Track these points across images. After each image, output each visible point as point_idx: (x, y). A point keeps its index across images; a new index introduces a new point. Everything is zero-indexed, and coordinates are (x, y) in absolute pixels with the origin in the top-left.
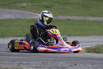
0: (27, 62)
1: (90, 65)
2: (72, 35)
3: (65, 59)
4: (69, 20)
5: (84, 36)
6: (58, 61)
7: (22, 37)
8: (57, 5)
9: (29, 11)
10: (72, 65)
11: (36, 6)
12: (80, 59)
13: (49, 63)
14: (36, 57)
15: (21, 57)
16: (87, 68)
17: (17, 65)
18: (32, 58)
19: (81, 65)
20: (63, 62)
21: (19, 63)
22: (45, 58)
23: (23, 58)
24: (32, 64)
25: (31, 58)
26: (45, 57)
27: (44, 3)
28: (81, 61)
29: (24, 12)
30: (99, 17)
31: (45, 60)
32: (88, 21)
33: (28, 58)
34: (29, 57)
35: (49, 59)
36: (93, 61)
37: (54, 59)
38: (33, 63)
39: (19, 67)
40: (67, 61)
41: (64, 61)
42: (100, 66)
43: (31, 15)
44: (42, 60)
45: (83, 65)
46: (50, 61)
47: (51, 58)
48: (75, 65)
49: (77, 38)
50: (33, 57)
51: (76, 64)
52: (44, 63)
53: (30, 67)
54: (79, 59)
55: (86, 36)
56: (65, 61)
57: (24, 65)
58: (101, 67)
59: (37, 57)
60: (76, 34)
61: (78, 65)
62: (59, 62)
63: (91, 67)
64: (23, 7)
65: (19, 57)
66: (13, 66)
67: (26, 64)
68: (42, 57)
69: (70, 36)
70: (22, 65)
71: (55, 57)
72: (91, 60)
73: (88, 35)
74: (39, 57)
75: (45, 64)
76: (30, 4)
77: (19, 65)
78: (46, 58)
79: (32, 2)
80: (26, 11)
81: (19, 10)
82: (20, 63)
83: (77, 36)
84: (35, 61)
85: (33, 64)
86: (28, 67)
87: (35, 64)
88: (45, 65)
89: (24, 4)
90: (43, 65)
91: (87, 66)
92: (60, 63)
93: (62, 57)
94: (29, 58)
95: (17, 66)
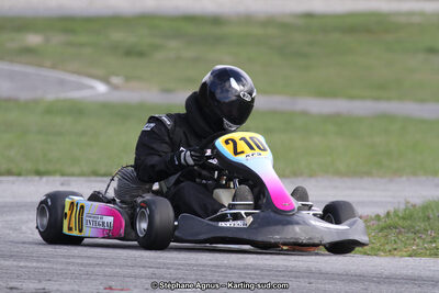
0: (40, 281)
3: (204, 273)
7: (19, 175)
8: (173, 44)
9: (54, 67)
11: (82, 45)
12: (268, 273)
13: (135, 287)
14: (79, 261)
15: (15, 263)
18: (62, 267)
21: (5, 285)
22: (116, 266)
23: (22, 264)
25: (59, 267)
26: (116, 262)
27: (117, 36)
29: (30, 70)
30: (351, 98)
31: (115, 275)
32: (305, 114)
33: (43, 265)
34: (49, 261)
35: (137, 271)
37: (156, 271)
38: (66, 287)
43: (62, 83)
44: (105, 276)
46: (138, 281)
47: (144, 267)
50: (68, 264)
52: (110, 288)
54: (264, 273)
59: (82, 264)
64: (28, 51)
65: (7, 263)
68: (106, 262)
71: (159, 263)
72: (312, 281)
73: (302, 175)
74: (90, 265)
78: (121, 266)
79: (67, 31)
80: (40, 65)
81: (11, 61)
82: (11, 288)
84: (76, 278)
89: (34, 39)
93: (189, 265)
94: (50, 265)
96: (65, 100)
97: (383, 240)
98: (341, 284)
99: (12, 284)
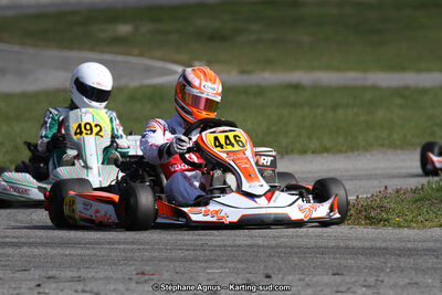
0: (79, 269)
1: (327, 279)
2: (292, 151)
3: (236, 254)
4: (297, 87)
5: (340, 152)
6: (206, 261)
8: (254, 27)
9: (141, 55)
10: (253, 280)
12: (297, 250)
13: (168, 271)
16: (310, 291)
17: (33, 284)
19: (290, 278)
20: (221, 267)
21: (43, 274)
23: (67, 253)
24: (96, 279)
28: (296, 260)
30: (419, 70)
31: (152, 259)
32: (374, 88)
36: (342, 261)
38: (102, 274)
39: (39, 293)
40: (241, 261)
41: (227, 261)
42: (365, 280)
43: (148, 70)
44: (143, 261)
45: (298, 277)
46: (172, 265)
48: (268, 277)
49: (311, 162)
51: (270, 272)
52: (143, 274)
53: (84, 291)
55: (350, 154)
56: (233, 261)
57: (61, 285)
58: (365, 286)
59: (124, 250)
60: (312, 146)
61: (280, 276)
62: (206, 268)
63: (327, 285)
66: (15, 289)
67: (72, 280)
68: (147, 247)
69: (287, 153)
70: (54, 285)
73: (358, 150)
74: (131, 250)
75: (146, 277)
76: (146, 27)
77: (39, 285)
79: (154, 20)
80: (129, 54)
82: (49, 278)
83: (313, 152)
84: (115, 264)
85: (101, 279)
86: (76, 291)
87: (106, 278)
88: (146, 281)
90: (137, 283)
91: (314, 279)
92: (208, 273)
95: (30, 289)
96: (148, 86)
97: (416, 212)
98: (363, 258)
99: (50, 273)
